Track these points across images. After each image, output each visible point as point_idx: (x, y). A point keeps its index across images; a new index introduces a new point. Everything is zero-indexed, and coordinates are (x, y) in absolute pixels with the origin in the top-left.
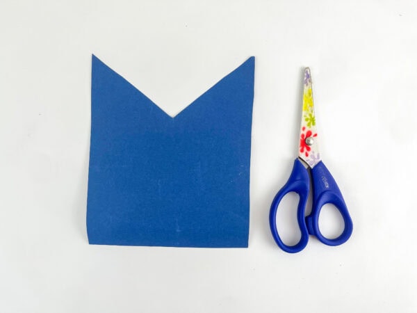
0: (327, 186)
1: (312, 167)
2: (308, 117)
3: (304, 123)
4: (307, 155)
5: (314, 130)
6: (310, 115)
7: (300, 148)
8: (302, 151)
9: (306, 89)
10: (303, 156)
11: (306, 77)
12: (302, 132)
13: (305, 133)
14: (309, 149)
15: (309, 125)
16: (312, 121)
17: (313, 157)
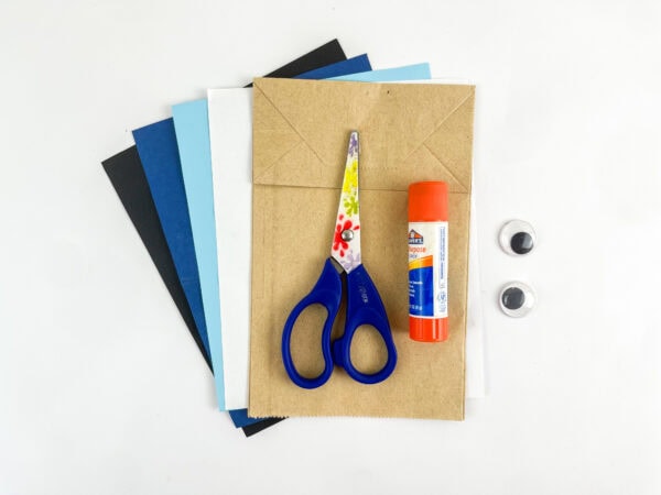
0: (366, 301)
1: (348, 271)
2: (349, 201)
3: (342, 210)
4: (342, 254)
5: (355, 220)
6: (352, 199)
7: (334, 244)
8: (336, 248)
9: (350, 161)
10: (336, 255)
11: (352, 144)
12: (338, 222)
13: (342, 223)
14: (345, 246)
15: (349, 213)
16: (355, 207)
17: (350, 257)
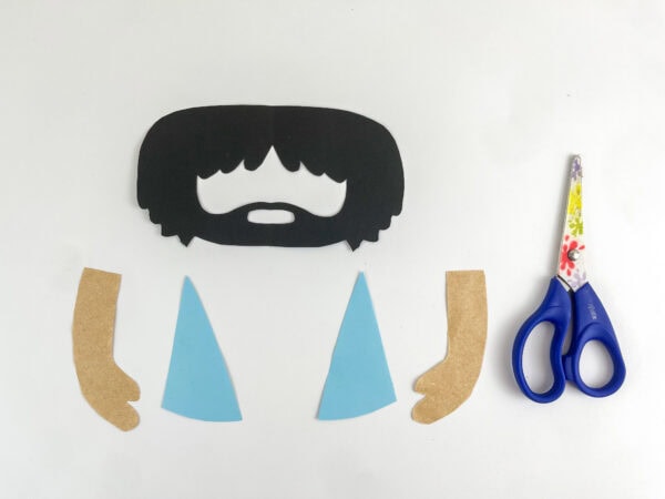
0: (595, 318)
1: (575, 289)
2: (574, 222)
3: (568, 231)
4: (569, 273)
5: (581, 240)
6: (577, 220)
7: (561, 264)
8: (563, 268)
9: (573, 184)
10: (563, 274)
11: (574, 168)
12: (564, 242)
13: (568, 243)
14: (572, 266)
15: (574, 233)
16: (580, 228)
17: (577, 276)
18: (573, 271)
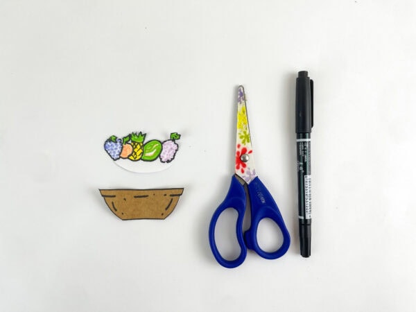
0: (263, 202)
1: (248, 183)
2: (243, 134)
3: (239, 141)
4: (243, 172)
5: (249, 146)
6: (245, 132)
7: (236, 166)
8: (238, 168)
9: (240, 107)
10: (239, 172)
11: (240, 95)
12: (237, 150)
13: (240, 150)
14: (244, 166)
15: (244, 142)
16: (247, 138)
17: (248, 173)
18: (246, 170)
